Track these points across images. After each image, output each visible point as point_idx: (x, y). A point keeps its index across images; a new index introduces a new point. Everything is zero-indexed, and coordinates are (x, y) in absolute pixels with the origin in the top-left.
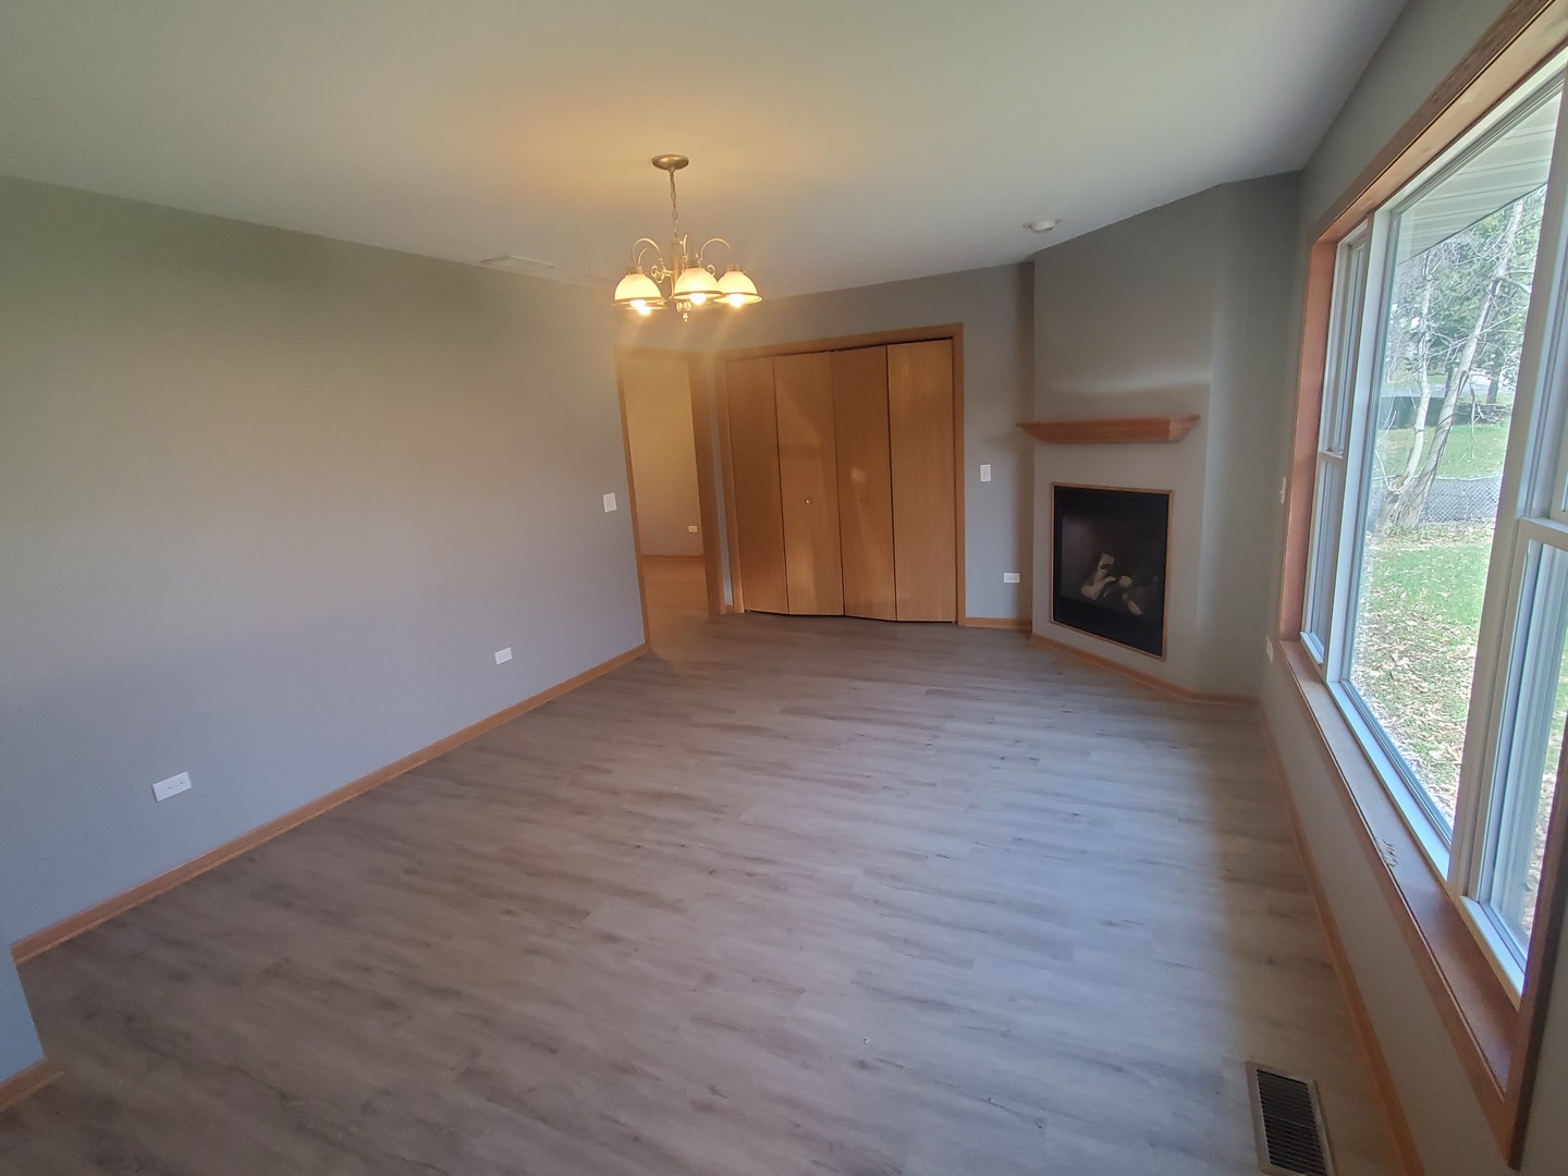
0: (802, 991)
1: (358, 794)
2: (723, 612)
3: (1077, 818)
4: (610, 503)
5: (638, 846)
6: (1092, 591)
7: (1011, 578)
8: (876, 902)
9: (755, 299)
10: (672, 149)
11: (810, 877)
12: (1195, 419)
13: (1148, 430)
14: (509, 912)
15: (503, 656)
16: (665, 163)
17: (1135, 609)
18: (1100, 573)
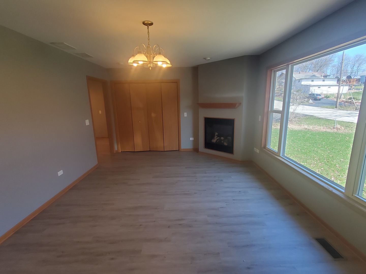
0: (219, 253)
1: (14, 233)
2: (115, 152)
3: (241, 192)
4: (87, 123)
5: (141, 225)
6: (214, 141)
7: (192, 139)
8: (217, 223)
9: (170, 65)
10: (149, 19)
11: (196, 221)
12: (240, 104)
13: (231, 105)
14: (112, 259)
15: (60, 173)
16: (146, 23)
17: (226, 144)
18: (216, 137)
